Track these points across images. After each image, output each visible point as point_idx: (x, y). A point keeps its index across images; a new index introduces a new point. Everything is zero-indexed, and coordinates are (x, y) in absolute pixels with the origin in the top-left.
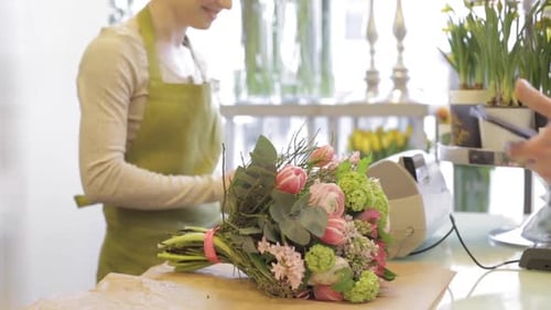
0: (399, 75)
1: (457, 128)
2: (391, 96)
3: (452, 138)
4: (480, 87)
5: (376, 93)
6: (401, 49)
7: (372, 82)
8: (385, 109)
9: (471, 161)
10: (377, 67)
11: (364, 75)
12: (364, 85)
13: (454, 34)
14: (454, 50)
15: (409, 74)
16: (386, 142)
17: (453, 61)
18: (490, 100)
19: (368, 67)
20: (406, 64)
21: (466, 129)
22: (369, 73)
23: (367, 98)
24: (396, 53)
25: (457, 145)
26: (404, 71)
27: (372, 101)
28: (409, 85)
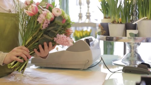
0: (88, 14)
1: (102, 30)
2: (85, 21)
3: (101, 33)
4: (109, 18)
5: (82, 20)
6: (88, 7)
7: (80, 17)
8: (84, 25)
9: (107, 40)
10: (82, 12)
11: (78, 15)
12: (78, 18)
13: (102, 2)
14: (102, 7)
15: (91, 14)
16: (84, 34)
17: (102, 11)
18: (112, 21)
19: (79, 12)
20: (90, 12)
21: (105, 30)
22: (79, 14)
23: (79, 21)
24: (87, 8)
25: (102, 35)
26: (89, 13)
27: (80, 22)
28: (91, 18)
